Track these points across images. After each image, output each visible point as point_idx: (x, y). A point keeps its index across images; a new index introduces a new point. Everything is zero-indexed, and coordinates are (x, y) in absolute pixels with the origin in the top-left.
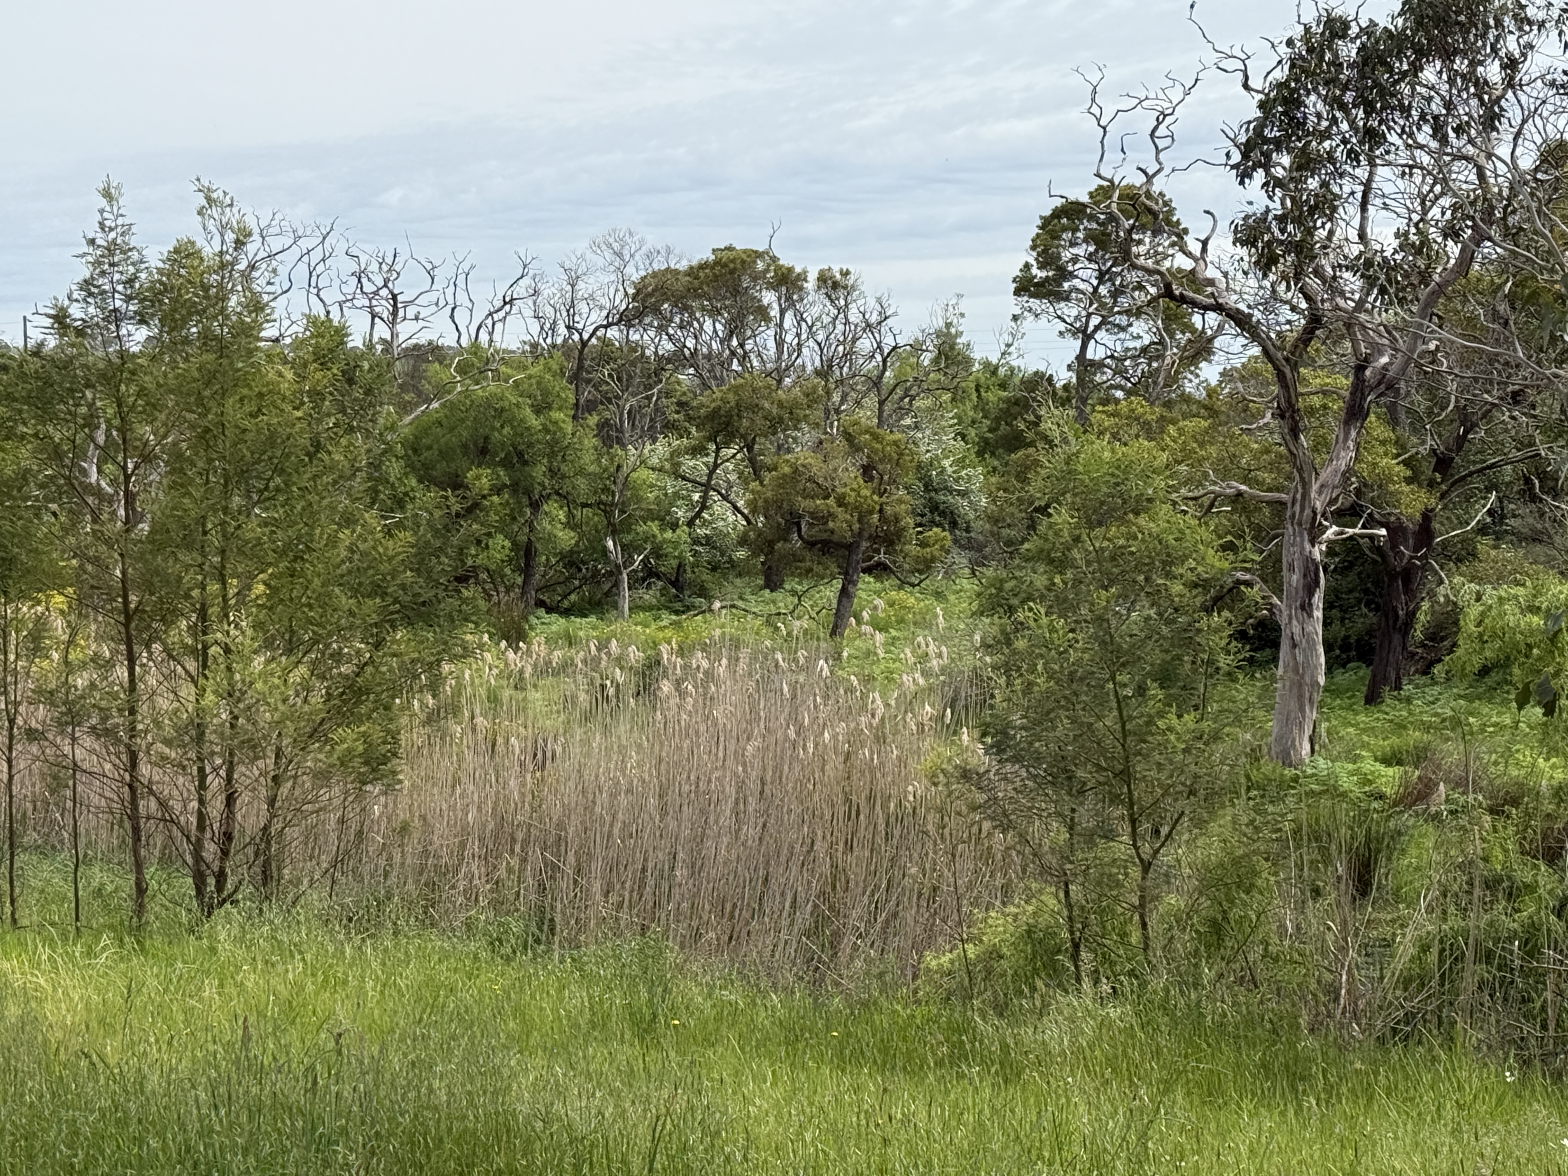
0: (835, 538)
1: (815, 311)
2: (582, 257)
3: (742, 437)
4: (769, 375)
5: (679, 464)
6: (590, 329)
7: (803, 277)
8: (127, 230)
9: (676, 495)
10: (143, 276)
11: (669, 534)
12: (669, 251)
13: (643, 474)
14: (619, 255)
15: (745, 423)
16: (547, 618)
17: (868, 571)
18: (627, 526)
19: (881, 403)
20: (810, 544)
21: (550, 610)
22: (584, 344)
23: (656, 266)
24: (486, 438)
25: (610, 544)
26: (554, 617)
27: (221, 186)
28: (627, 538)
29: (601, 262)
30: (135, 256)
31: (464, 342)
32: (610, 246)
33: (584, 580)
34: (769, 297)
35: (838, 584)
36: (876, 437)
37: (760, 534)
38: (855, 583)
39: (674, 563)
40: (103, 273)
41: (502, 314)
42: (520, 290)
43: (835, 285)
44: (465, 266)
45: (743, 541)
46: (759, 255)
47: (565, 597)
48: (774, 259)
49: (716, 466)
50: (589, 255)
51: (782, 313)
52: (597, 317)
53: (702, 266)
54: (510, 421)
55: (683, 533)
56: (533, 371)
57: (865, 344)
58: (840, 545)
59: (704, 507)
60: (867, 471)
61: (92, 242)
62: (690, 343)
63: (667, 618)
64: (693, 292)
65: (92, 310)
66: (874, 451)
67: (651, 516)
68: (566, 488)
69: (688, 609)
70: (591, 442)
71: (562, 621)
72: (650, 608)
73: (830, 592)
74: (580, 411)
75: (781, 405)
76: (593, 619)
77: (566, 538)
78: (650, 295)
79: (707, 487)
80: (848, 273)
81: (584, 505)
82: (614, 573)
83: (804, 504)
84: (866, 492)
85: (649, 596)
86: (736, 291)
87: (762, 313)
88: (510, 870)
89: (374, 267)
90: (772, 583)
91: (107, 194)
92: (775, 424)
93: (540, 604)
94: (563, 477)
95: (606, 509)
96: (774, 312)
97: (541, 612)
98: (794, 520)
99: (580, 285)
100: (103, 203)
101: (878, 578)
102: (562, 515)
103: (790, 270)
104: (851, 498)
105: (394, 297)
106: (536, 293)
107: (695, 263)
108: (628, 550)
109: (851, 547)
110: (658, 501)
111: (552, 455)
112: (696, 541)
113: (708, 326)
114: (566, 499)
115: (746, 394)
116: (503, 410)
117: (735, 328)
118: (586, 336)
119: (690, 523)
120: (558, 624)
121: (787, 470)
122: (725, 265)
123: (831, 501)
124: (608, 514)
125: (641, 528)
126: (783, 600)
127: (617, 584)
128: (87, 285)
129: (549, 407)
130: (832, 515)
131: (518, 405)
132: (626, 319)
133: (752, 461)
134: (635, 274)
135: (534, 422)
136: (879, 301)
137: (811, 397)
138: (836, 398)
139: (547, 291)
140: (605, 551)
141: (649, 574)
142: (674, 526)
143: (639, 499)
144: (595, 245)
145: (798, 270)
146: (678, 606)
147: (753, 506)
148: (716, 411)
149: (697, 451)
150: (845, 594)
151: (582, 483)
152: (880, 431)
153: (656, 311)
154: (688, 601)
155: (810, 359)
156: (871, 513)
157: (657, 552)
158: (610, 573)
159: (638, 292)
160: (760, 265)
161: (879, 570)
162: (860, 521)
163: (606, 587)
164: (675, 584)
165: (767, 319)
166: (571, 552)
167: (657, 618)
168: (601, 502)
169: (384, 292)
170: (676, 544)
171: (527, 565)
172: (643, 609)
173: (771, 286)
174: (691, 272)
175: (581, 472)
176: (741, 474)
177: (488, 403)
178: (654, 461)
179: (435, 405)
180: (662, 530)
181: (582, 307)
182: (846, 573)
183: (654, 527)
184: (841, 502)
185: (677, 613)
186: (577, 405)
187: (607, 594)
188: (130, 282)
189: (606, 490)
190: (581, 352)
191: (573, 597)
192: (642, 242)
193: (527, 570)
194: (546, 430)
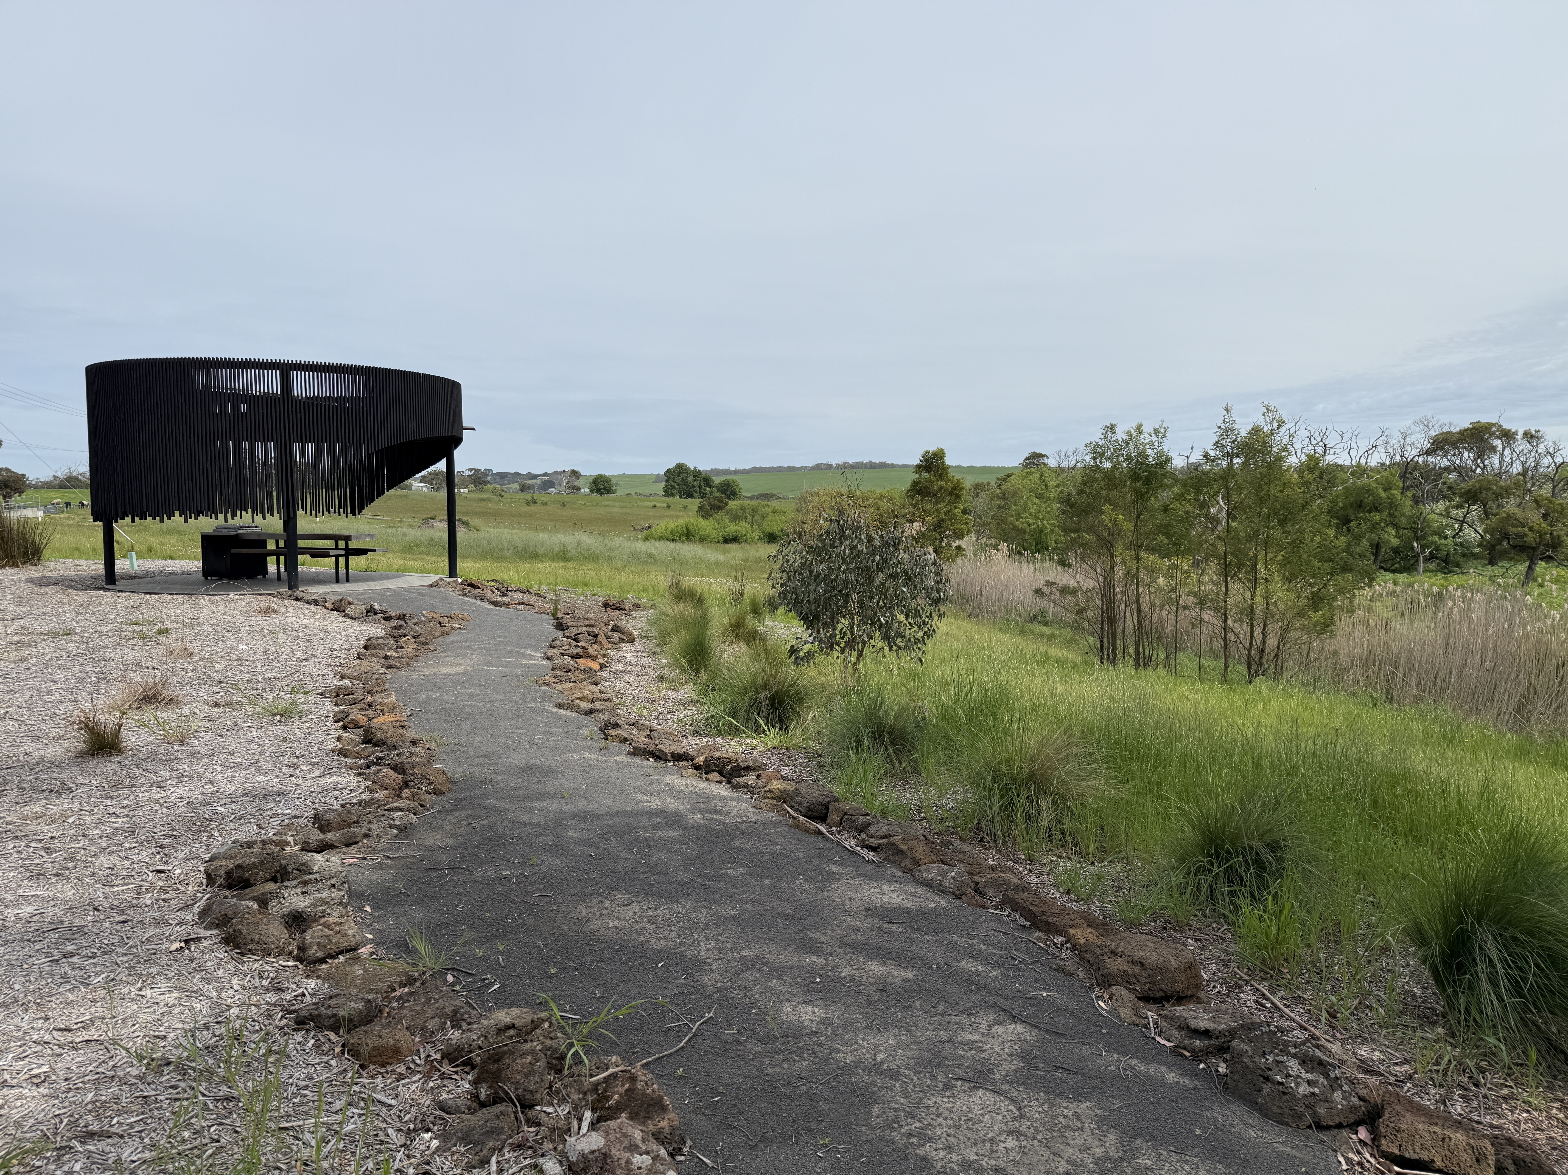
0: (1527, 545)
1: (1521, 448)
2: (1409, 428)
3: (1482, 502)
4: (1496, 475)
5: (1449, 512)
6: (1411, 457)
7: (1516, 433)
8: (1234, 422)
9: (1447, 525)
10: (1239, 440)
11: (1443, 541)
12: (1451, 424)
13: (1433, 516)
14: (1427, 426)
15: (1484, 496)
16: (1384, 573)
17: (1541, 559)
18: (1424, 537)
19: (1554, 487)
20: (1514, 547)
21: (1386, 570)
22: (1408, 463)
23: (1444, 430)
24: (1361, 501)
25: (1415, 544)
26: (1387, 573)
27: (1273, 403)
28: (1424, 542)
29: (1418, 429)
30: (1236, 432)
31: (1354, 463)
32: (1423, 423)
33: (1402, 559)
34: (1498, 443)
35: (1527, 564)
36: (1550, 502)
37: (1489, 542)
38: (1535, 564)
39: (1445, 553)
40: (1223, 439)
41: (1371, 452)
42: (1380, 442)
43: (1532, 437)
44: (1356, 433)
45: (1480, 545)
46: (1494, 425)
47: (1392, 565)
48: (1500, 426)
49: (1468, 513)
50: (1412, 427)
51: (1504, 448)
52: (1415, 452)
53: (1466, 430)
54: (1372, 494)
55: (1450, 541)
56: (1384, 474)
57: (1546, 462)
58: (1529, 548)
59: (1461, 530)
60: (1545, 516)
61: (1220, 427)
62: (1458, 462)
63: (1440, 576)
64: (1462, 441)
65: (1218, 452)
66: (1549, 507)
67: (1434, 533)
68: (1396, 521)
69: (1450, 572)
70: (1409, 503)
71: (1391, 575)
72: (1432, 571)
73: (1522, 567)
74: (1404, 490)
75: (1501, 488)
76: (1405, 574)
77: (1395, 542)
78: (1440, 442)
79: (1462, 522)
80: (1539, 431)
81: (1404, 529)
82: (1416, 557)
83: (1512, 530)
84: (1543, 525)
85: (1432, 566)
86: (1482, 440)
87: (1493, 449)
88: (1373, 673)
89: (1317, 434)
90: (1492, 563)
91: (1227, 410)
92: (1498, 496)
93: (1381, 568)
94: (1395, 517)
95: (1415, 531)
96: (1500, 448)
97: (1382, 571)
98: (1506, 536)
99: (1408, 439)
100: (1225, 413)
101: (1547, 563)
102: (1394, 532)
103: (1509, 431)
104: (1536, 527)
105: (1325, 446)
106: (1387, 443)
107: (1462, 429)
108: (1423, 547)
109: (1534, 549)
110: (1438, 527)
111: (1391, 508)
112: (1456, 544)
113: (1466, 454)
114: (1396, 526)
115: (1484, 484)
116: (1369, 490)
117: (1480, 455)
118: (1409, 460)
119: (1454, 537)
120: (1389, 576)
121: (1504, 515)
122: (1477, 429)
123: (1526, 529)
124: (1415, 532)
125: (1430, 538)
126: (1497, 570)
127: (1417, 561)
128: (1217, 444)
129: (1391, 489)
130: (1525, 535)
131: (1376, 488)
132: (1428, 453)
133: (1486, 512)
134: (1433, 433)
135: (1383, 495)
136: (1555, 443)
137: (1517, 485)
138: (1529, 485)
139: (1393, 442)
140: (1412, 547)
141: (1432, 557)
142: (1446, 538)
143: (1429, 527)
144: (1416, 423)
145: (1513, 430)
146: (1446, 571)
147: (1486, 531)
148: (1469, 490)
149: (1459, 506)
150: (1530, 568)
151: (1403, 519)
152: (1553, 499)
153: (1442, 449)
154: (1451, 569)
155: (1517, 468)
156: (1546, 534)
157: (1437, 549)
158: (1415, 556)
159: (1434, 441)
160: (1494, 429)
161: (1548, 559)
162: (1540, 537)
163: (1412, 562)
164: (1445, 561)
165: (1495, 452)
166: (1397, 547)
167: (1436, 575)
168: (1412, 527)
169: (1321, 444)
170: (1446, 545)
171: (1377, 552)
172: (1430, 571)
173: (1498, 438)
174: (1461, 432)
175: (1404, 515)
176: (1480, 516)
177: (1363, 487)
178: (1438, 511)
179: (1340, 488)
180: (1440, 539)
181: (1409, 448)
182: (1531, 560)
183: (1436, 538)
184: (1531, 529)
185: (1445, 573)
186: (1403, 488)
187: (1412, 565)
188: (1234, 442)
189: (1414, 522)
190: (1407, 466)
191: (1397, 566)
192: (1438, 421)
193: (1376, 554)
194: (1388, 498)
